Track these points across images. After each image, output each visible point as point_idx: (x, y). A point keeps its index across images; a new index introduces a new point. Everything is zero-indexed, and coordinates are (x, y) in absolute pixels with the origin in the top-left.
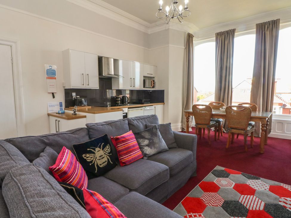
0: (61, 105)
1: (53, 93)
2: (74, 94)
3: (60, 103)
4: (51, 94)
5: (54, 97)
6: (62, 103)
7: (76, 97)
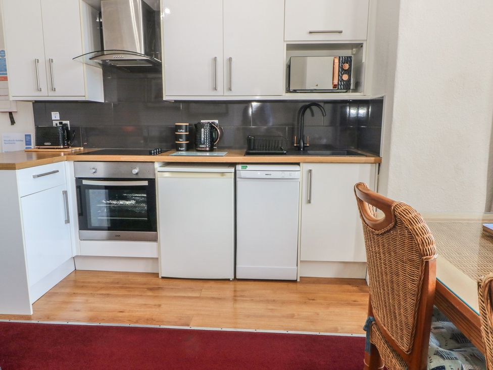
0: (28, 143)
1: (11, 113)
2: (55, 116)
3: (26, 135)
4: (8, 115)
5: (13, 122)
6: (30, 136)
7: (61, 123)
